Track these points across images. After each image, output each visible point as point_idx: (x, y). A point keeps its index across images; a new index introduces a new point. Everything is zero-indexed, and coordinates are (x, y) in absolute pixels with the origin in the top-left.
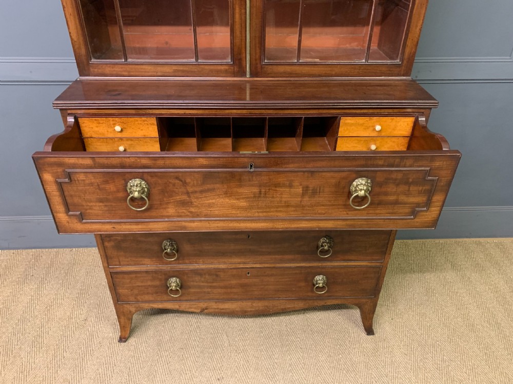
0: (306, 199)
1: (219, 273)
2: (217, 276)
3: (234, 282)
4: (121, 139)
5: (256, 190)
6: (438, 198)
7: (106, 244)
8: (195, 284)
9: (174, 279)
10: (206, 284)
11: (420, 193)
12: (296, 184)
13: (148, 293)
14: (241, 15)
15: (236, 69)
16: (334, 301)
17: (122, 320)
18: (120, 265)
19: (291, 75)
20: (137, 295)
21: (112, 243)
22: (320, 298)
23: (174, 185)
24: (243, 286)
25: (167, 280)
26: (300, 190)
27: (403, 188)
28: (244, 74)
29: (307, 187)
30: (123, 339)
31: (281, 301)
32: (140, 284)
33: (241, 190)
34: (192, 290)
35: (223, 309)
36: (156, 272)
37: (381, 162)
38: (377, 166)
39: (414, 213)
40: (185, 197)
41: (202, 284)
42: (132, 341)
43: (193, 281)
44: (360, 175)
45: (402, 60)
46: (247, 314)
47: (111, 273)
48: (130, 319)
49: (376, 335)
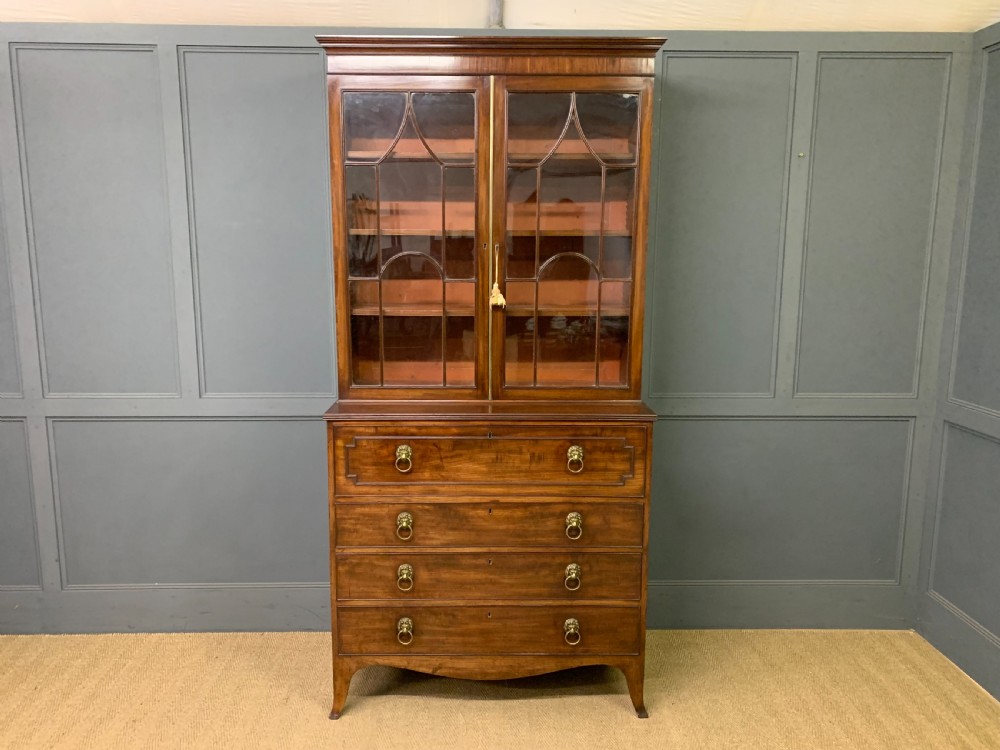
0: (534, 465)
1: (456, 613)
2: (454, 616)
3: (473, 626)
5: (493, 456)
6: (639, 465)
8: (429, 628)
9: (405, 620)
10: (442, 629)
11: (623, 460)
12: (524, 450)
13: (374, 641)
14: (484, 348)
15: (479, 392)
16: (591, 659)
17: (338, 684)
18: (350, 597)
19: (528, 398)
20: (362, 643)
21: (346, 568)
22: (573, 654)
23: (431, 451)
24: (483, 633)
25: (398, 620)
26: (528, 457)
27: (607, 456)
28: (486, 397)
29: (534, 454)
30: (336, 714)
31: (529, 658)
32: (367, 626)
33: (482, 456)
34: (425, 638)
35: (458, 669)
36: (387, 608)
37: (587, 432)
38: (584, 435)
39: (623, 481)
40: (439, 462)
41: (437, 628)
42: (345, 718)
43: (426, 624)
44: (573, 443)
45: (630, 384)
46: (488, 678)
47: (340, 610)
48: (348, 682)
49: (650, 718)
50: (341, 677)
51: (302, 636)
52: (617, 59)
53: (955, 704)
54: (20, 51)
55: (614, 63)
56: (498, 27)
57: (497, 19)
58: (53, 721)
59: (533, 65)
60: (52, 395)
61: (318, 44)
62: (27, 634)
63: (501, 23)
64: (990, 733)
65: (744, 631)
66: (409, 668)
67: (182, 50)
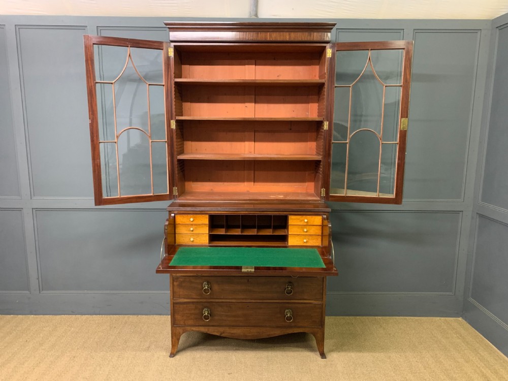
1: (232, 306)
2: (230, 307)
3: (240, 312)
4: (192, 225)
7: (175, 283)
8: (218, 313)
9: (206, 309)
10: (224, 314)
13: (192, 319)
16: (298, 329)
17: (174, 340)
18: (179, 298)
20: (185, 320)
21: (178, 283)
22: (290, 327)
24: (245, 316)
25: (203, 309)
30: (173, 355)
32: (187, 312)
34: (216, 318)
35: (233, 334)
36: (198, 303)
41: (222, 313)
42: (178, 357)
43: (217, 311)
46: (247, 338)
47: (174, 303)
48: (178, 339)
49: (327, 359)
50: (175, 337)
51: (157, 317)
52: (312, 33)
53: (480, 354)
54: (20, 30)
55: (310, 36)
56: (254, 17)
57: (254, 13)
58: (35, 357)
59: (271, 36)
60: (35, 198)
61: (165, 26)
62: (23, 315)
63: (256, 15)
64: (497, 369)
65: (376, 317)
66: (208, 333)
67: (99, 29)
